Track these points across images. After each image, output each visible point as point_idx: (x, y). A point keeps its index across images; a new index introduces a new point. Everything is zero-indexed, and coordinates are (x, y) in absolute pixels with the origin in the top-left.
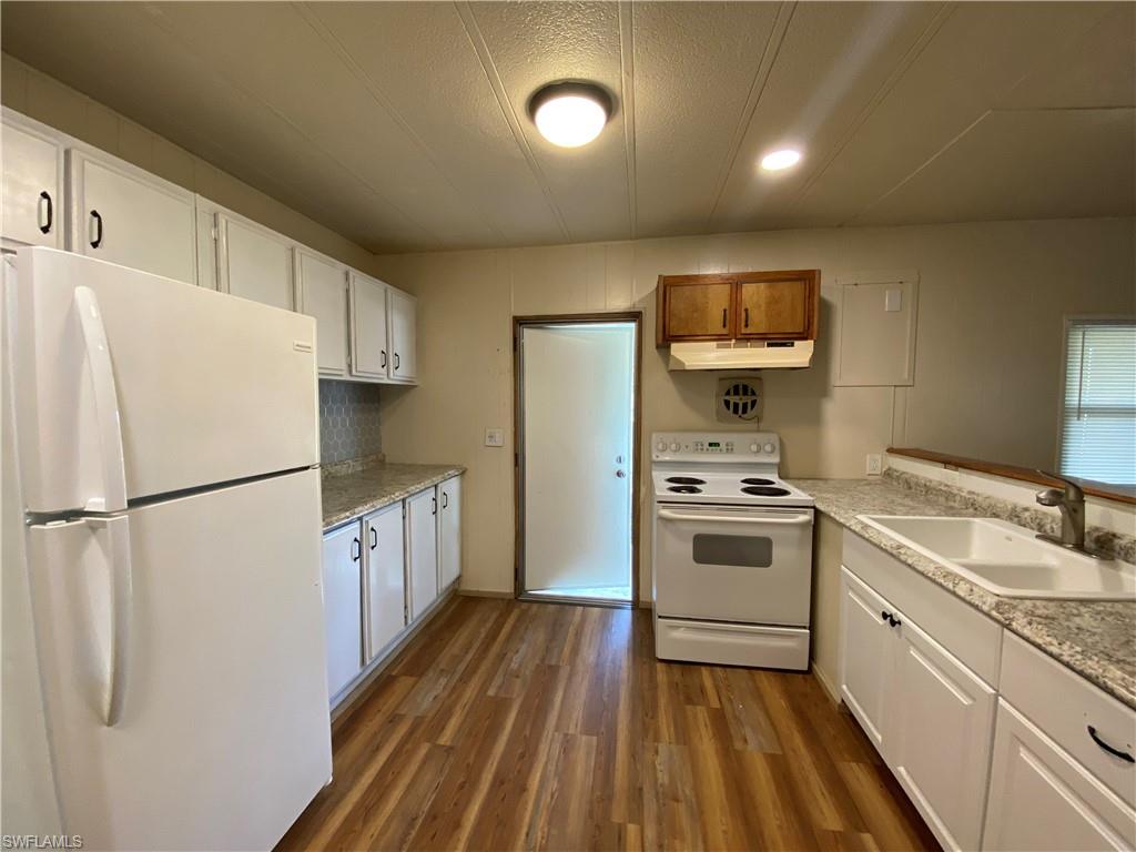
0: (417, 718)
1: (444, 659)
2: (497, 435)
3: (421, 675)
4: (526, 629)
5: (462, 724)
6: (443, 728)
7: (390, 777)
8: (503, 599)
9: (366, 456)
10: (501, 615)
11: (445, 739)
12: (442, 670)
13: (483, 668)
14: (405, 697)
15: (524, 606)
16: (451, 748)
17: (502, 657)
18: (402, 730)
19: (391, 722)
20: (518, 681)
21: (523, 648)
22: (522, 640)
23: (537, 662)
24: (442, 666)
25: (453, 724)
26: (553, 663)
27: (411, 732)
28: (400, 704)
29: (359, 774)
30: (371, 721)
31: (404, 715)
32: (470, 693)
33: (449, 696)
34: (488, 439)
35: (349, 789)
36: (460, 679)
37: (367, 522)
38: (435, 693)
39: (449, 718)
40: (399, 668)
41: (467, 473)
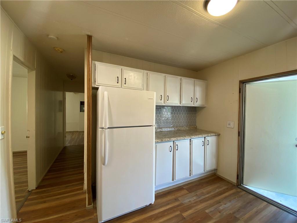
0: (182, 203)
1: (199, 192)
2: (231, 124)
3: (190, 192)
4: (235, 198)
5: (192, 214)
6: (186, 211)
7: (166, 213)
8: (231, 184)
9: (190, 126)
10: (227, 189)
11: (185, 214)
12: (197, 195)
13: (209, 202)
14: (182, 196)
15: (239, 190)
16: (185, 218)
17: (219, 202)
18: (177, 203)
19: (175, 199)
20: (219, 214)
21: (229, 204)
22: (230, 201)
23: (231, 212)
24: (197, 193)
25: (190, 212)
26: (238, 216)
27: (178, 206)
28: (180, 197)
29: (161, 207)
30: (171, 196)
31: (179, 200)
32: (200, 207)
33: (194, 203)
34: (228, 125)
35: (157, 209)
36: (200, 201)
37: (175, 143)
38: (191, 200)
39: (190, 209)
40: (186, 187)
41: (220, 135)
